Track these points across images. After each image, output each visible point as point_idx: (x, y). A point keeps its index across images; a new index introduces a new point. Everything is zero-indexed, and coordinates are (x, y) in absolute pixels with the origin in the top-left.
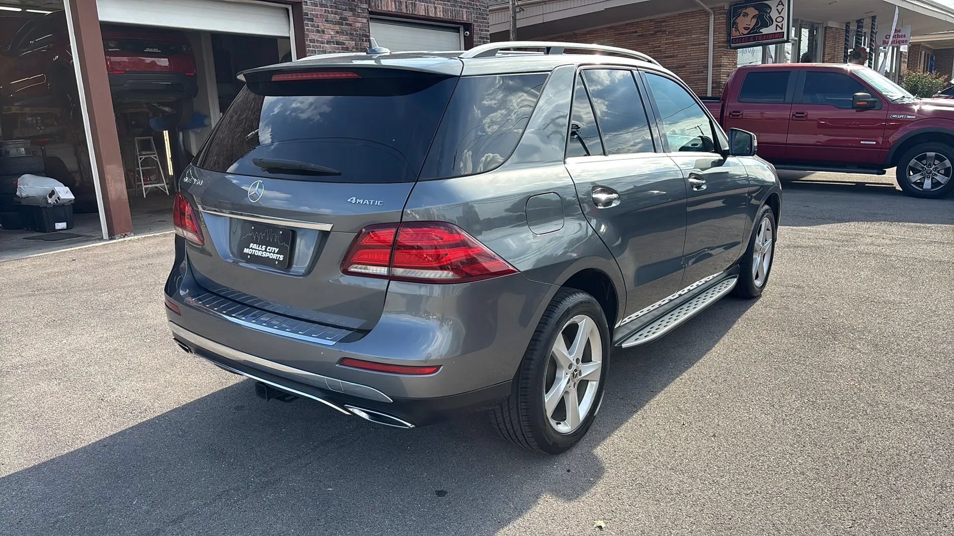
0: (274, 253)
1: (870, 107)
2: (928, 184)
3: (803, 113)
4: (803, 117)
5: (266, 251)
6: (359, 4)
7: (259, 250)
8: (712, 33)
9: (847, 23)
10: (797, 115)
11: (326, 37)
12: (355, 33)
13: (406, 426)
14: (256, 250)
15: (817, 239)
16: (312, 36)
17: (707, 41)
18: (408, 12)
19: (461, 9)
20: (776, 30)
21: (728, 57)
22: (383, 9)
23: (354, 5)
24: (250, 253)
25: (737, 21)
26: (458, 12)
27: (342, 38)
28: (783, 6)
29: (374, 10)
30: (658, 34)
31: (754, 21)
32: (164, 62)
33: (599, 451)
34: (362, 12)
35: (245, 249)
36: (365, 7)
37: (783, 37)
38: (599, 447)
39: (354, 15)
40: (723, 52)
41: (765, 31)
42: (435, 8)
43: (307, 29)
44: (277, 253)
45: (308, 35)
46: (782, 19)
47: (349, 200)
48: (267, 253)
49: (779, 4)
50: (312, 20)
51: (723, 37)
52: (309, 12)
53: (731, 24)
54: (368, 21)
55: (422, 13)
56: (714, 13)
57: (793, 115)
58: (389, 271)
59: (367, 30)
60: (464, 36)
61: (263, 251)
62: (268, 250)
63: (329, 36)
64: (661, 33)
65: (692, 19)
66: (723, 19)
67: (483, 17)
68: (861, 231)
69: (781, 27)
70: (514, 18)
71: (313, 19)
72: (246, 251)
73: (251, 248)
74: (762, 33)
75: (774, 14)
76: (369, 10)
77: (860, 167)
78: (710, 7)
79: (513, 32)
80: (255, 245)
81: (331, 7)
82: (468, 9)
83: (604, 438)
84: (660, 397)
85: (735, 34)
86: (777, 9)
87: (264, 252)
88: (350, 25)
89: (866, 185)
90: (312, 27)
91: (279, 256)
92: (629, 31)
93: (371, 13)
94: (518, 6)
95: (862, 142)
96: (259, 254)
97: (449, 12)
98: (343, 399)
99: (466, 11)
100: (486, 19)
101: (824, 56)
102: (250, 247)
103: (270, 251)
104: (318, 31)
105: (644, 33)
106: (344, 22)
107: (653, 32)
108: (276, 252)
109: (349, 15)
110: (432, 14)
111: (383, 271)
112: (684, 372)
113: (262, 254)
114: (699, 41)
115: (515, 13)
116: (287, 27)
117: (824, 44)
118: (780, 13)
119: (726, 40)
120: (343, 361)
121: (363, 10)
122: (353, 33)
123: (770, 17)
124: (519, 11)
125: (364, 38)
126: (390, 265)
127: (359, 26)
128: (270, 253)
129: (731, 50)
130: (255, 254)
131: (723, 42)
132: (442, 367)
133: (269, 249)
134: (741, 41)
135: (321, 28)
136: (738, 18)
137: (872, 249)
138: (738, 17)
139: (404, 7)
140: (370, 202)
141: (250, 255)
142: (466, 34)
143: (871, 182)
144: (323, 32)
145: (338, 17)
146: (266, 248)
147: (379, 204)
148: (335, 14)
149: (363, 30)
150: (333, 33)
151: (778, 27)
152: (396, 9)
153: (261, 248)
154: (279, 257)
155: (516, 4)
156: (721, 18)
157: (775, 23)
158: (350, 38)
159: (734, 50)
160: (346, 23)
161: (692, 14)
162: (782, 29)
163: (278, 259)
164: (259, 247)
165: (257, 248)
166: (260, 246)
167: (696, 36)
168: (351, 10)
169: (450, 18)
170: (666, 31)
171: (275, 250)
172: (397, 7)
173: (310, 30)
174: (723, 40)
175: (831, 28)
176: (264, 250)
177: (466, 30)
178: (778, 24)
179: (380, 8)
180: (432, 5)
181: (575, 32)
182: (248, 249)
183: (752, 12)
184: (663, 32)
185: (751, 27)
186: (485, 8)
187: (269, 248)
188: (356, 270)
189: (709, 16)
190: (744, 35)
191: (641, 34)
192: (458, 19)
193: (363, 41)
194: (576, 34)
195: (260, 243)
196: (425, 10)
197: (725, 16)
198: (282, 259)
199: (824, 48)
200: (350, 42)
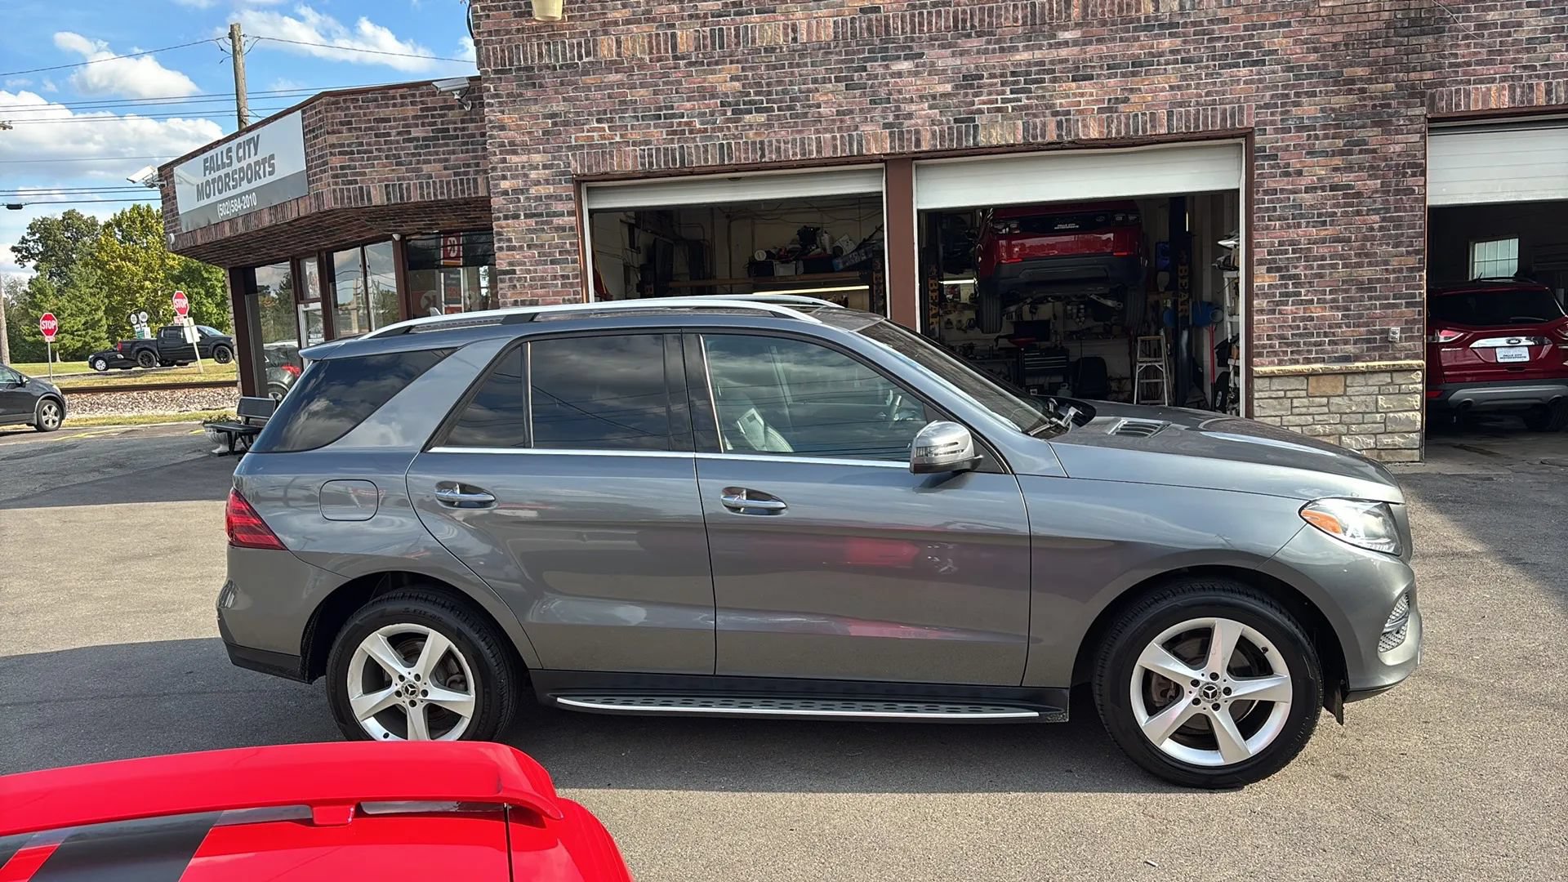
6: (1403, 110)
11: (1306, 181)
12: (1384, 164)
22: (1473, 108)
23: (1388, 113)
27: (1345, 178)
29: (1443, 113)
34: (1408, 123)
36: (1418, 113)
39: (1385, 132)
43: (1259, 174)
45: (1261, 184)
50: (1275, 157)
52: (1268, 146)
54: (1424, 137)
59: (1419, 153)
63: (1315, 177)
71: (1277, 155)
76: (1430, 115)
81: (1325, 127)
88: (1374, 151)
93: (1431, 120)
104: (1287, 174)
106: (1356, 148)
109: (1370, 134)
116: (1239, 173)
121: (1410, 120)
122: (1379, 166)
125: (1408, 171)
127: (1399, 150)
135: (1295, 164)
139: (1539, 93)
144: (1300, 173)
148: (1333, 138)
149: (1409, 155)
150: (1323, 172)
152: (1514, 102)
158: (1370, 175)
160: (1361, 149)
168: (1379, 124)
172: (1520, 98)
173: (1266, 175)
179: (1463, 108)
193: (1404, 177)
200: (1368, 182)
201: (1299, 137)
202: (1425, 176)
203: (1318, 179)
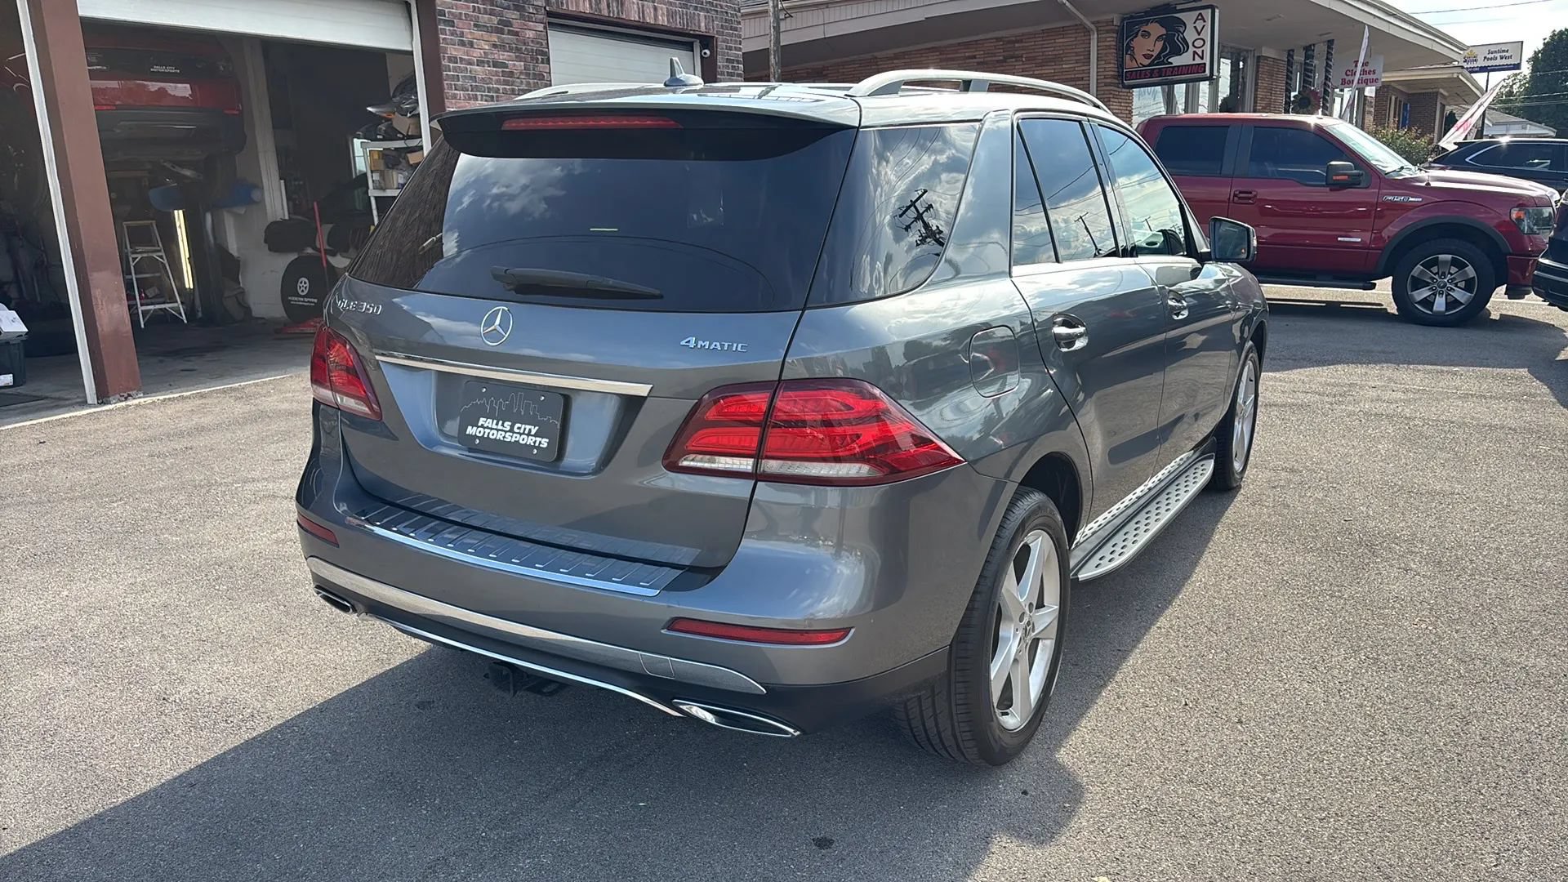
0: (529, 435)
1: (1353, 182)
2: (1440, 304)
3: (1251, 193)
4: (1250, 198)
5: (511, 430)
7: (498, 430)
8: (1096, 61)
9: (1289, 51)
10: (1241, 195)
11: (477, 53)
12: (524, 48)
13: (787, 732)
14: (492, 429)
15: (1295, 392)
16: (453, 51)
17: (1087, 75)
18: (611, 15)
19: (696, 12)
20: (1194, 60)
21: (1120, 100)
22: (570, 8)
24: (481, 435)
25: (1133, 44)
26: (693, 17)
27: (502, 56)
28: (1205, 21)
29: (554, 9)
30: (1008, 60)
31: (1160, 45)
32: (183, 90)
33: (1063, 756)
34: (535, 12)
35: (470, 428)
36: (540, 4)
37: (1205, 71)
38: (1063, 749)
39: (522, 17)
40: (1113, 92)
41: (1176, 61)
42: (655, 9)
43: (444, 39)
44: (535, 435)
45: (446, 49)
46: (1202, 43)
47: (683, 343)
48: (515, 435)
49: (1197, 19)
50: (451, 23)
51: (1111, 68)
52: (447, 10)
53: (1124, 49)
54: (545, 28)
55: (634, 17)
56: (1098, 31)
57: (1235, 195)
58: (756, 465)
59: (544, 42)
60: (701, 56)
61: (506, 432)
62: (516, 430)
63: (482, 51)
64: (1013, 60)
65: (1063, 38)
66: (1111, 41)
67: (731, 25)
68: (1355, 379)
69: (1201, 55)
70: (777, 29)
71: (453, 22)
72: (470, 430)
73: (482, 426)
74: (1171, 63)
75: (1190, 35)
76: (547, 8)
77: (1336, 278)
78: (1093, 20)
79: (774, 51)
80: (490, 421)
81: (484, 2)
82: (708, 12)
83: (1067, 734)
84: (1135, 659)
85: (1130, 64)
86: (1195, 27)
87: (508, 434)
88: (517, 34)
89: (1342, 305)
90: (452, 34)
91: (538, 439)
92: (963, 55)
93: (550, 14)
94: (783, 9)
95: (1339, 239)
96: (500, 436)
97: (678, 17)
98: (669, 689)
99: (705, 16)
100: (736, 29)
101: (1255, 102)
102: (480, 424)
103: (522, 431)
104: (462, 43)
105: (986, 59)
106: (506, 28)
107: (1001, 58)
108: (533, 433)
109: (513, 17)
110: (650, 20)
111: (746, 465)
112: (1160, 615)
113: (504, 437)
114: (1075, 74)
115: (778, 20)
116: (408, 34)
117: (1256, 84)
118: (1199, 34)
119: (1116, 74)
120: (675, 623)
121: (536, 10)
122: (521, 48)
123: (1184, 39)
124: (783, 17)
125: (539, 57)
126: (758, 456)
127: (531, 36)
128: (521, 434)
129: (1124, 90)
130: (491, 436)
131: (1113, 77)
132: (853, 630)
133: (519, 428)
134: (1140, 75)
135: (468, 37)
136: (1135, 40)
137: (1381, 407)
138: (1136, 37)
139: (604, 5)
140: (722, 346)
141: (478, 437)
142: (705, 53)
143: (1348, 300)
144: (471, 45)
145: (495, 20)
146: (512, 427)
147: (739, 349)
148: (490, 15)
149: (538, 43)
150: (487, 47)
151: (1196, 56)
152: (592, 9)
153: (503, 425)
154: (540, 443)
155: (780, 6)
156: (1108, 39)
157: (1192, 48)
158: (516, 57)
159: (1128, 90)
160: (509, 30)
161: (1062, 32)
162: (1202, 58)
163: (537, 444)
164: (497, 424)
165: (494, 426)
166: (501, 422)
167: (1072, 66)
168: (517, 8)
169: (679, 26)
170: (1022, 57)
171: (530, 430)
172: (594, 6)
173: (449, 41)
174: (1112, 73)
175: (1266, 58)
176: (508, 428)
177: (704, 46)
178: (1197, 50)
179: (565, 7)
180: (651, 4)
181: (876, 54)
182: (475, 428)
183: (1156, 30)
184: (1018, 58)
185: (1155, 54)
186: (735, 11)
187: (518, 425)
188: (692, 464)
189: (1090, 35)
190: (1144, 66)
191: (982, 60)
192: (692, 28)
193: (537, 63)
194: (876, 58)
195: (501, 417)
196: (639, 13)
197: (1115, 35)
198: (545, 445)
199: (1256, 90)
200: (517, 63)
201: (468, 7)
202: (549, 64)
203: (484, 53)
